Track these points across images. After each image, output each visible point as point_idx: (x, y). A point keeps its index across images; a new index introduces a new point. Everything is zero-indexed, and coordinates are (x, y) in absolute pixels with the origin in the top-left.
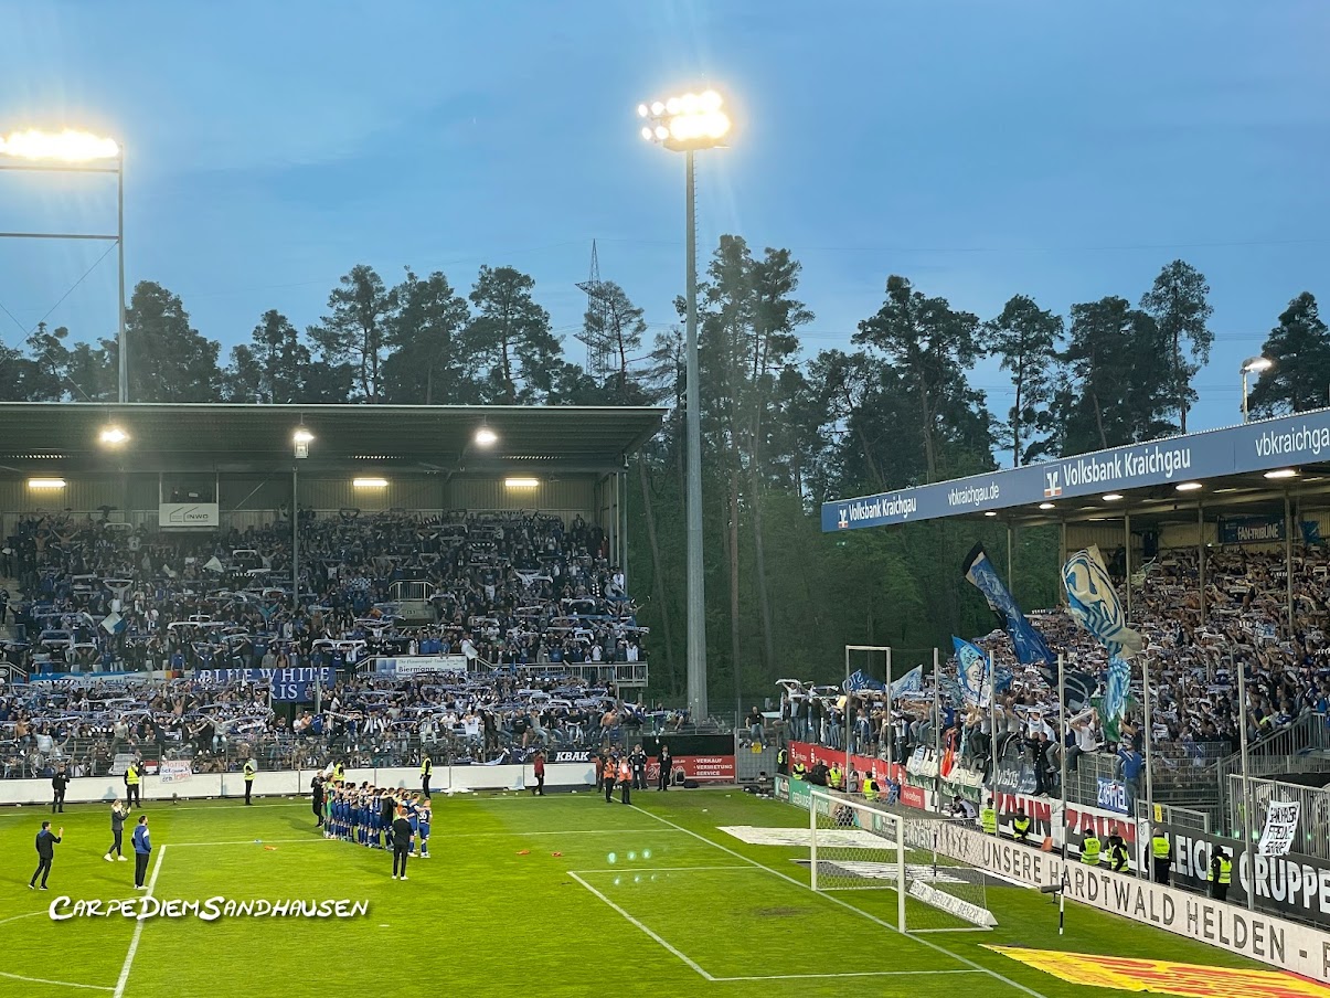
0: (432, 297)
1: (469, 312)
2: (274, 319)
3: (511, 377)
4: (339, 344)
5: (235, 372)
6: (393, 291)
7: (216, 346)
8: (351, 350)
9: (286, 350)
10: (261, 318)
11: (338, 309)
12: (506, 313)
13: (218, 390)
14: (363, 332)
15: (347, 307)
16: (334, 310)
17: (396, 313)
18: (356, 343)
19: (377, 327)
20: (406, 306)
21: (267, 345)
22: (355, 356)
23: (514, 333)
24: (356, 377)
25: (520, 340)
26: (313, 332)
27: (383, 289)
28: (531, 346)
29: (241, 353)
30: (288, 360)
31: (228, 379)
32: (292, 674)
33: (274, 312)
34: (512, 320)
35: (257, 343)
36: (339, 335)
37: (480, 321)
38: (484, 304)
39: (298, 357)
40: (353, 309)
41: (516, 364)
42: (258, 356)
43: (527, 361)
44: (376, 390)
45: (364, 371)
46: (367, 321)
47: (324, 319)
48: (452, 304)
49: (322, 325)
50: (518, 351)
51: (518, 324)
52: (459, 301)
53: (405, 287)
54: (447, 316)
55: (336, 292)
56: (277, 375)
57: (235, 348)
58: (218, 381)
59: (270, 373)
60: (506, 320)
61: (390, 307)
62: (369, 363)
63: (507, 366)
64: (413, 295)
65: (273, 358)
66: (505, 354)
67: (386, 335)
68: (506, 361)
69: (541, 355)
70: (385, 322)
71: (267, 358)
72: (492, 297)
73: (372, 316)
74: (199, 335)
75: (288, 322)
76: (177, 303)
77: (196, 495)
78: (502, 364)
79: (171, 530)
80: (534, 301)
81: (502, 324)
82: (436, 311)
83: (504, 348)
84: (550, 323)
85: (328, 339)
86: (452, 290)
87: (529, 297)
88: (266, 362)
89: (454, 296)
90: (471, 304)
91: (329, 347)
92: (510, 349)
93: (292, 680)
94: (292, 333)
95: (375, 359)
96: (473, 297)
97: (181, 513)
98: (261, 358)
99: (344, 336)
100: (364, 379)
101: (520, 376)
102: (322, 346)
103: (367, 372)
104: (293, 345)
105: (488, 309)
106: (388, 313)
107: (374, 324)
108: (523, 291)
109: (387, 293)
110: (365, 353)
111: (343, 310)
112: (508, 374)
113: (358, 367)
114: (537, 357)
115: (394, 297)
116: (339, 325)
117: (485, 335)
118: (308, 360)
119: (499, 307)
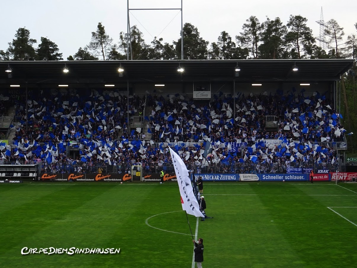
0: (276, 25)
1: (287, 30)
2: (224, 34)
3: (300, 51)
4: (245, 41)
5: (212, 51)
6: (262, 24)
7: (208, 43)
8: (249, 43)
9: (228, 44)
10: (221, 34)
11: (245, 30)
12: (298, 30)
13: (207, 57)
14: (253, 37)
15: (248, 29)
16: (244, 30)
17: (263, 31)
18: (251, 41)
19: (257, 35)
20: (267, 29)
21: (222, 42)
22: (250, 45)
23: (301, 37)
24: (250, 51)
25: (303, 39)
26: (238, 38)
27: (259, 23)
28: (306, 41)
29: (214, 45)
30: (229, 47)
31: (210, 53)
32: (234, 144)
33: (224, 32)
34: (300, 32)
35: (219, 41)
36: (245, 38)
37: (290, 33)
38: (291, 27)
39: (232, 45)
40: (250, 30)
41: (301, 47)
42: (219, 46)
43: (305, 46)
44: (257, 55)
45: (253, 49)
46: (254, 33)
47: (241, 33)
48: (282, 28)
49: (240, 35)
50: (302, 42)
51: (302, 33)
52: (284, 27)
53: (266, 22)
54: (280, 32)
55: (245, 24)
56: (225, 52)
57: (212, 43)
58: (207, 54)
59: (223, 50)
60: (298, 32)
61: (261, 29)
62: (255, 47)
63: (298, 48)
64: (269, 25)
65: (224, 46)
66: (298, 44)
67: (260, 38)
68: (298, 46)
69: (308, 44)
70: (260, 34)
71: (222, 46)
72: (294, 25)
73: (256, 32)
74: (203, 39)
75: (229, 35)
76: (196, 29)
77: (204, 88)
78: (297, 47)
79: (197, 99)
80: (307, 26)
81: (297, 34)
82: (276, 30)
83: (298, 42)
84: (312, 33)
85: (242, 40)
86: (282, 23)
87: (306, 25)
88: (222, 47)
89: (283, 25)
90: (287, 27)
91: (242, 42)
92: (299, 42)
93: (234, 146)
94: (230, 38)
95: (256, 46)
96: (288, 25)
97: (200, 94)
98: (220, 47)
99: (247, 39)
100: (253, 52)
101: (303, 50)
102: (240, 42)
103: (254, 50)
104: (230, 42)
105: (293, 29)
106: (261, 31)
107: (256, 34)
108: (304, 23)
109: (260, 25)
110: (253, 44)
111: (247, 30)
112: (299, 50)
113: (251, 48)
114: (307, 44)
115: (263, 26)
116: (245, 35)
117: (292, 37)
118: (235, 47)
119: (296, 28)
